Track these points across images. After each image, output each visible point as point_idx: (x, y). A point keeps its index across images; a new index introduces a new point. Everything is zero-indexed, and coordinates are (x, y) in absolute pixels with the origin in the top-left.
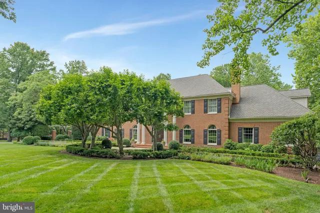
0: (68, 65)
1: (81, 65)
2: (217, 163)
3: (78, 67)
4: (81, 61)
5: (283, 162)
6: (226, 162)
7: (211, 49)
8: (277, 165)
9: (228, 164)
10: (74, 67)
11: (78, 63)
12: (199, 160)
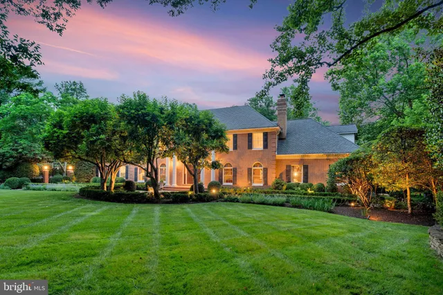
0: (60, 86)
1: (78, 87)
2: (270, 204)
3: (74, 90)
4: (77, 81)
5: (339, 201)
6: (280, 203)
7: (273, 79)
8: (334, 204)
9: (282, 205)
10: (68, 89)
11: (75, 84)
12: (249, 203)
